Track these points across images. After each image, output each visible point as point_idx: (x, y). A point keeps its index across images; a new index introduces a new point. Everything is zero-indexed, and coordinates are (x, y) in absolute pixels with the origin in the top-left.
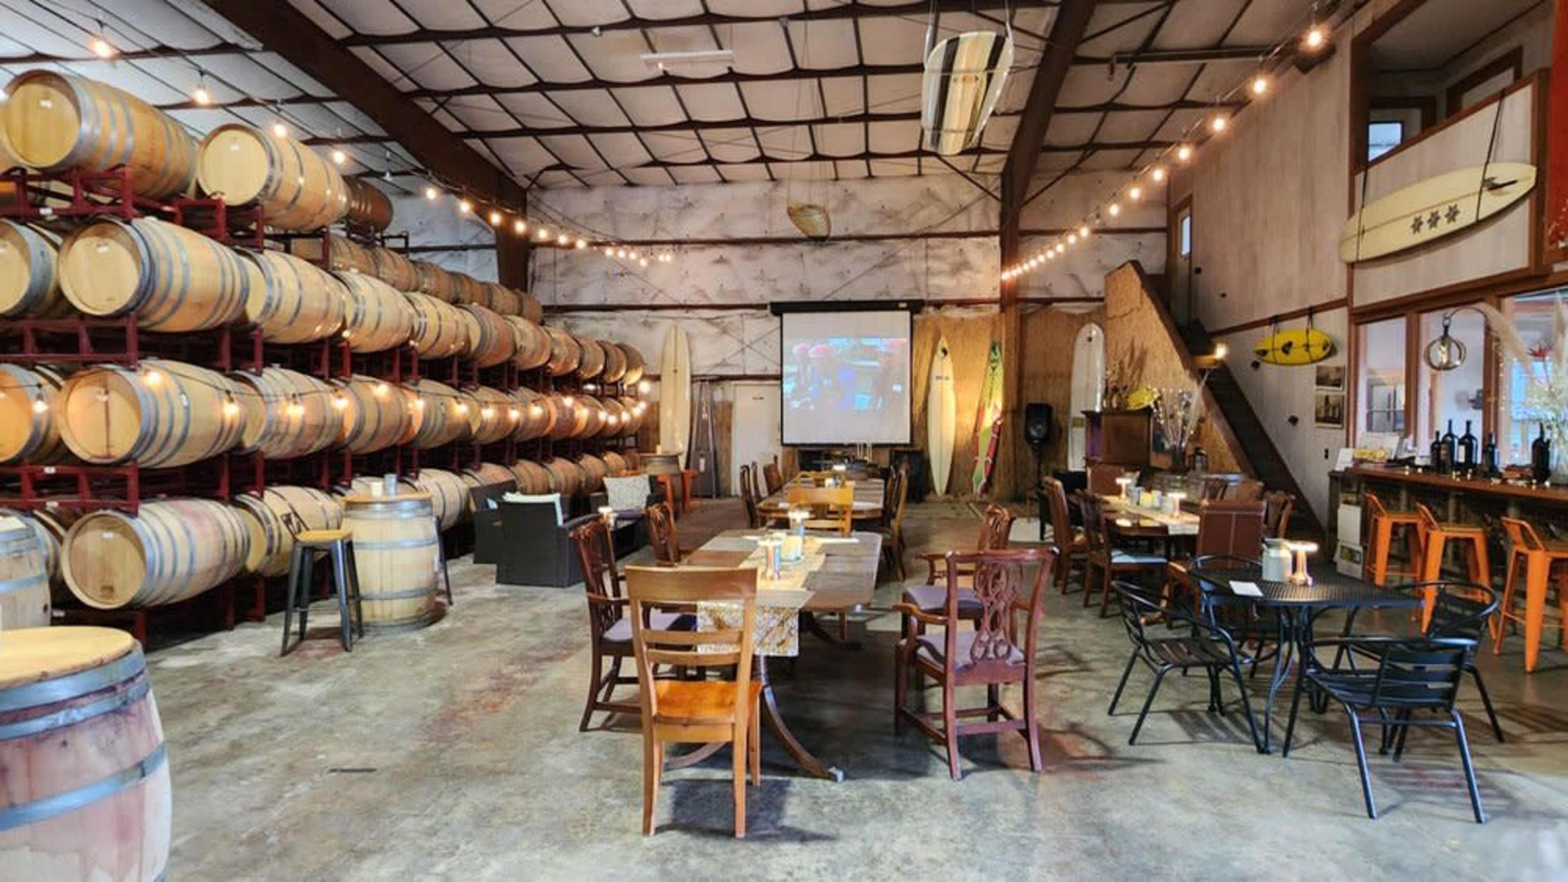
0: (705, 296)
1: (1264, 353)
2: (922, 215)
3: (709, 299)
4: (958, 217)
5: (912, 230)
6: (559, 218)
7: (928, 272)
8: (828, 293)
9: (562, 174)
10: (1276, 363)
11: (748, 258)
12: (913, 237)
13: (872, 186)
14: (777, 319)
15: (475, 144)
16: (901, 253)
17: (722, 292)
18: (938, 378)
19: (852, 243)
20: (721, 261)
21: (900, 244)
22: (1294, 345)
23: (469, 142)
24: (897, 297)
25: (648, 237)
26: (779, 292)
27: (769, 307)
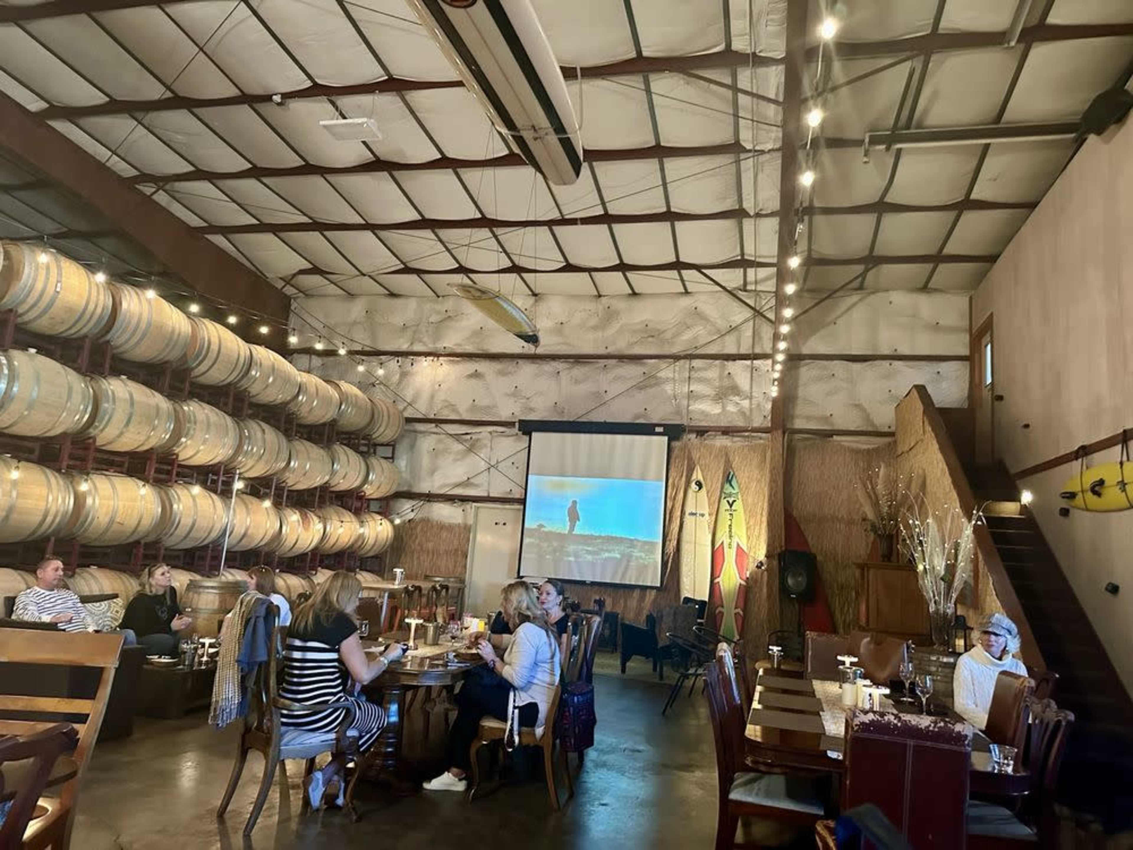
0: (455, 411)
1: (1072, 496)
2: (687, 336)
3: (461, 415)
4: (727, 338)
5: (675, 350)
6: (319, 326)
7: (691, 395)
8: (581, 413)
9: (316, 280)
10: (1087, 510)
11: (502, 373)
12: (676, 358)
13: (635, 303)
14: (527, 438)
15: (219, 240)
16: (662, 374)
17: (474, 408)
18: (692, 514)
19: (613, 361)
20: (476, 375)
21: (663, 364)
22: (1106, 484)
23: (211, 237)
24: (655, 419)
25: (405, 347)
26: (532, 410)
27: (517, 425)
